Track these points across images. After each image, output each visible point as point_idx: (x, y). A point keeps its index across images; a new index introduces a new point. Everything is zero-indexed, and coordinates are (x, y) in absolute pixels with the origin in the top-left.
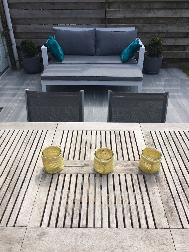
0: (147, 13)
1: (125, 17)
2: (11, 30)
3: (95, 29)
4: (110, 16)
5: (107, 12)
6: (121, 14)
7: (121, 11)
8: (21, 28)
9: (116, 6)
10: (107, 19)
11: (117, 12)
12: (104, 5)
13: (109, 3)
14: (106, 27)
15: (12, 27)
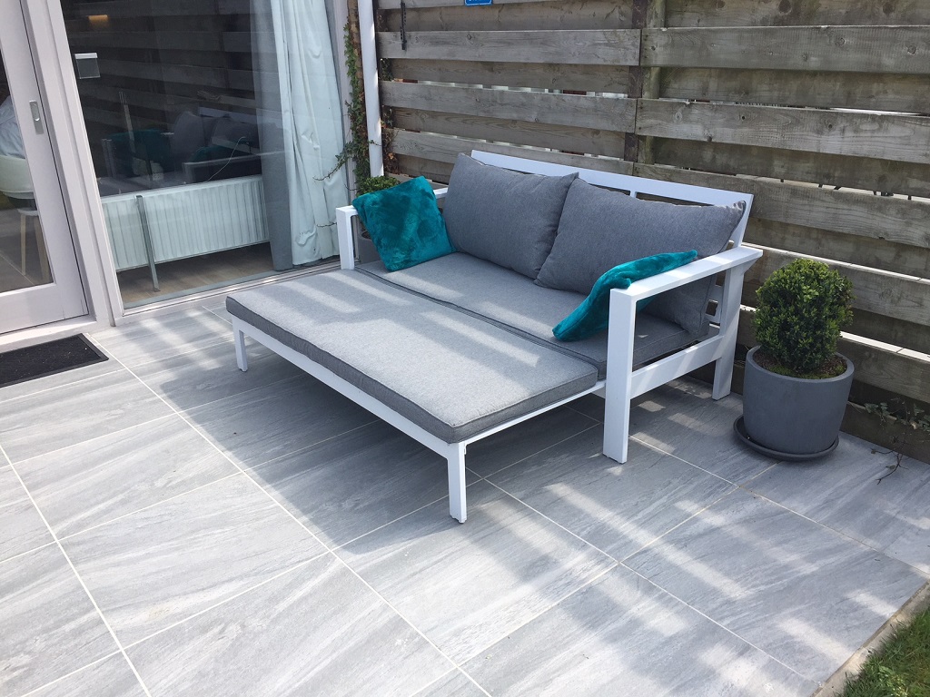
0: (819, 132)
1: (710, 138)
2: (372, 142)
3: (576, 176)
4: (653, 127)
5: (640, 108)
6: (697, 122)
7: (696, 111)
8: (404, 141)
9: (691, 84)
10: (643, 138)
11: (679, 113)
12: (633, 77)
13: (664, 71)
14: (636, 173)
15: (383, 136)
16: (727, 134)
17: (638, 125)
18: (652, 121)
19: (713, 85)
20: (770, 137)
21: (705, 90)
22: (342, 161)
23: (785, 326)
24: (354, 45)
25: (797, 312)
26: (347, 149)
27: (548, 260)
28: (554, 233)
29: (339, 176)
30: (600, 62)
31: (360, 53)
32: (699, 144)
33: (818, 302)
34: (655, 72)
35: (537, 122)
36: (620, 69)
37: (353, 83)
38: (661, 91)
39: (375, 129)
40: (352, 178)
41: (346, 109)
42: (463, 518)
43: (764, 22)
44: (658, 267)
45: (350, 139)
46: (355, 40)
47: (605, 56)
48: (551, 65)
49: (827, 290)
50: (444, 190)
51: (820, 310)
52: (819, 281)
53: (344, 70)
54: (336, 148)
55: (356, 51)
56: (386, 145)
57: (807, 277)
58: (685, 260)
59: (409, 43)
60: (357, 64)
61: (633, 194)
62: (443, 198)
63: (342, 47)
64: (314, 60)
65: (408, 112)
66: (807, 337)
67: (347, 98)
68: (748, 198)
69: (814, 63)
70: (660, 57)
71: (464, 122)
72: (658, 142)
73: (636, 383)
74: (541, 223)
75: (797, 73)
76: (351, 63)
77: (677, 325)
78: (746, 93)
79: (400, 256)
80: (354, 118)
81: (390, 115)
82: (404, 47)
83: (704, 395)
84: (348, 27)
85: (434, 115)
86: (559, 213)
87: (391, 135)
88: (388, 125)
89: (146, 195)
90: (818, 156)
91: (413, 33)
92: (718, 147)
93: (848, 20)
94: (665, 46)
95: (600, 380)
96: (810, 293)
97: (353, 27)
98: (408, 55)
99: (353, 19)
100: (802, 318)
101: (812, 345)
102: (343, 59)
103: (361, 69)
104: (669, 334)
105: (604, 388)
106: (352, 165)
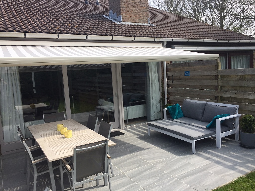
0: (248, 96)
2: (166, 98)
3: (207, 103)
4: (220, 95)
5: (218, 92)
6: (228, 94)
7: (227, 93)
8: (171, 98)
9: (226, 88)
10: (219, 97)
11: (225, 93)
12: (216, 87)
13: (221, 86)
14: (218, 102)
15: (167, 97)
16: (233, 96)
17: (218, 95)
18: (220, 94)
19: (230, 88)
20: (241, 96)
21: (229, 89)
22: (160, 101)
23: (245, 125)
24: (163, 82)
25: (247, 123)
26: (161, 99)
27: (203, 117)
28: (204, 112)
29: (159, 104)
30: (210, 85)
31: (164, 83)
32: (229, 98)
33: (250, 121)
34: (220, 86)
35: (199, 94)
36: (213, 86)
37: (162, 88)
38: (221, 89)
39: (166, 96)
40: (161, 105)
41: (161, 93)
42: (195, 153)
43: (237, 79)
44: (223, 116)
45: (161, 98)
46: (163, 81)
47: (211, 84)
48: (200, 85)
49: (251, 119)
50: (182, 106)
51: (251, 122)
52: (250, 118)
53: (161, 86)
54: (159, 99)
55: (163, 83)
56: (168, 99)
57: (248, 117)
58: (228, 116)
59: (173, 81)
60: (163, 85)
61: (217, 106)
62: (181, 107)
63: (161, 82)
64: (156, 85)
65: (172, 93)
66: (249, 126)
67: (161, 90)
68: (238, 106)
69: (246, 85)
70: (220, 84)
71: (184, 94)
72: (221, 97)
73: (221, 135)
74: (201, 111)
75: (244, 87)
76: (162, 85)
77: (228, 127)
78: (236, 90)
79: (175, 117)
80: (162, 94)
81: (169, 93)
82: (172, 82)
83: (234, 140)
84: (162, 79)
85: (178, 93)
86: (204, 109)
87: (169, 97)
88: (168, 95)
89: (128, 107)
90: (249, 99)
91: (174, 80)
92: (232, 98)
93: (250, 79)
94: (221, 83)
95: (215, 134)
96: (249, 119)
97: (163, 79)
98: (173, 83)
99: (163, 78)
100: (248, 123)
101: (250, 128)
102: (161, 84)
103: (164, 86)
104: (226, 128)
105: (216, 135)
106: (161, 102)
